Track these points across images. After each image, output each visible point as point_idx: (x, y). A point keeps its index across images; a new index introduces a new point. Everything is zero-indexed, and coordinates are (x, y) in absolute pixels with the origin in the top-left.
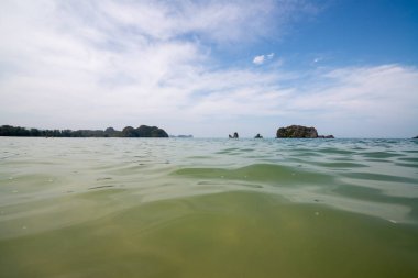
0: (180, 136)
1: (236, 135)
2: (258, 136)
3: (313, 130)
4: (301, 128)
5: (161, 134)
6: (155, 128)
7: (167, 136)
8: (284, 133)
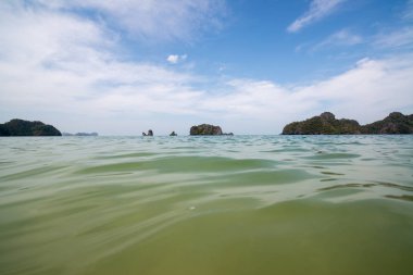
0: (80, 134)
1: (151, 133)
2: (173, 134)
3: (218, 128)
4: (209, 127)
5: (50, 131)
6: (39, 123)
7: (59, 134)
8: (196, 131)
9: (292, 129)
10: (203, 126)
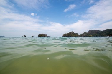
1: (25, 36)
2: (33, 36)
3: (46, 35)
8: (40, 36)
9: (65, 35)
10: (42, 34)
